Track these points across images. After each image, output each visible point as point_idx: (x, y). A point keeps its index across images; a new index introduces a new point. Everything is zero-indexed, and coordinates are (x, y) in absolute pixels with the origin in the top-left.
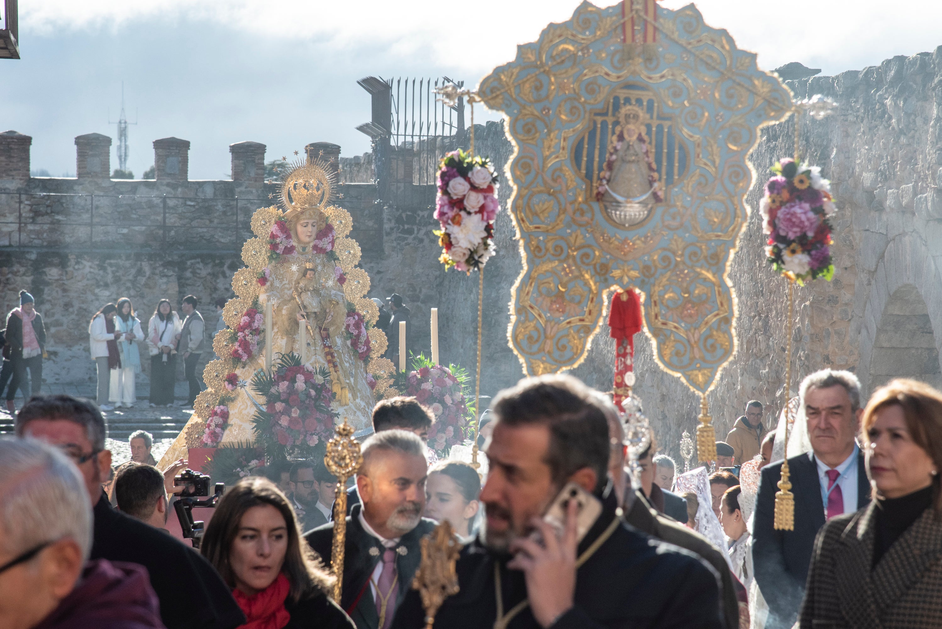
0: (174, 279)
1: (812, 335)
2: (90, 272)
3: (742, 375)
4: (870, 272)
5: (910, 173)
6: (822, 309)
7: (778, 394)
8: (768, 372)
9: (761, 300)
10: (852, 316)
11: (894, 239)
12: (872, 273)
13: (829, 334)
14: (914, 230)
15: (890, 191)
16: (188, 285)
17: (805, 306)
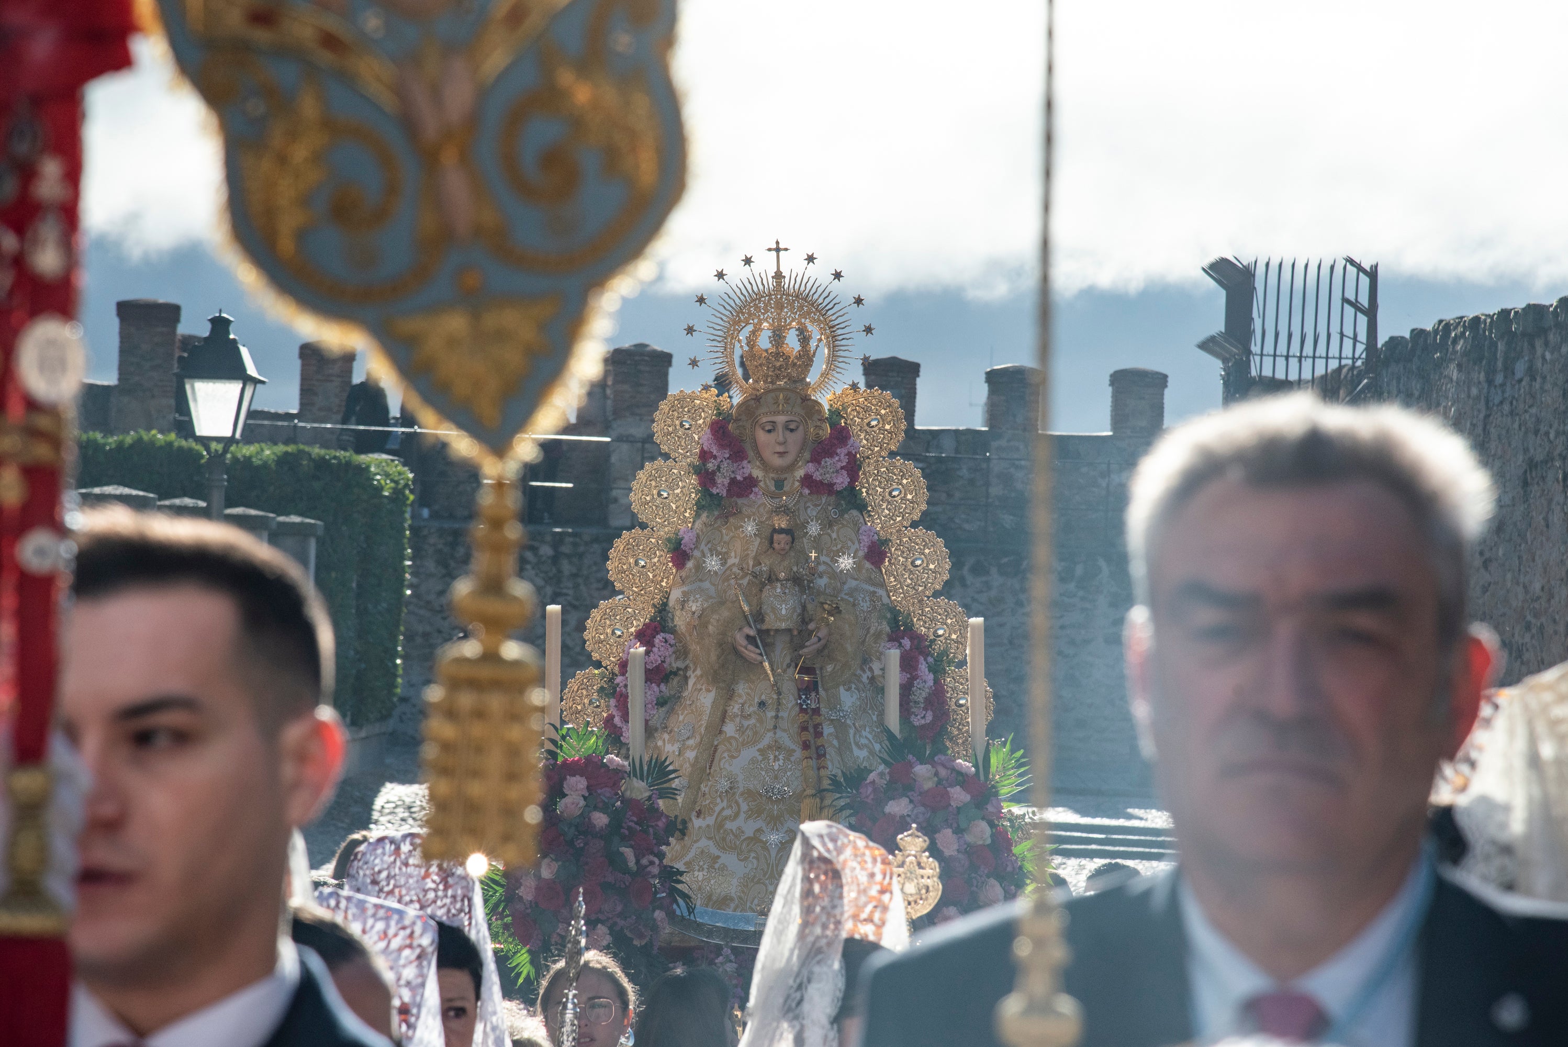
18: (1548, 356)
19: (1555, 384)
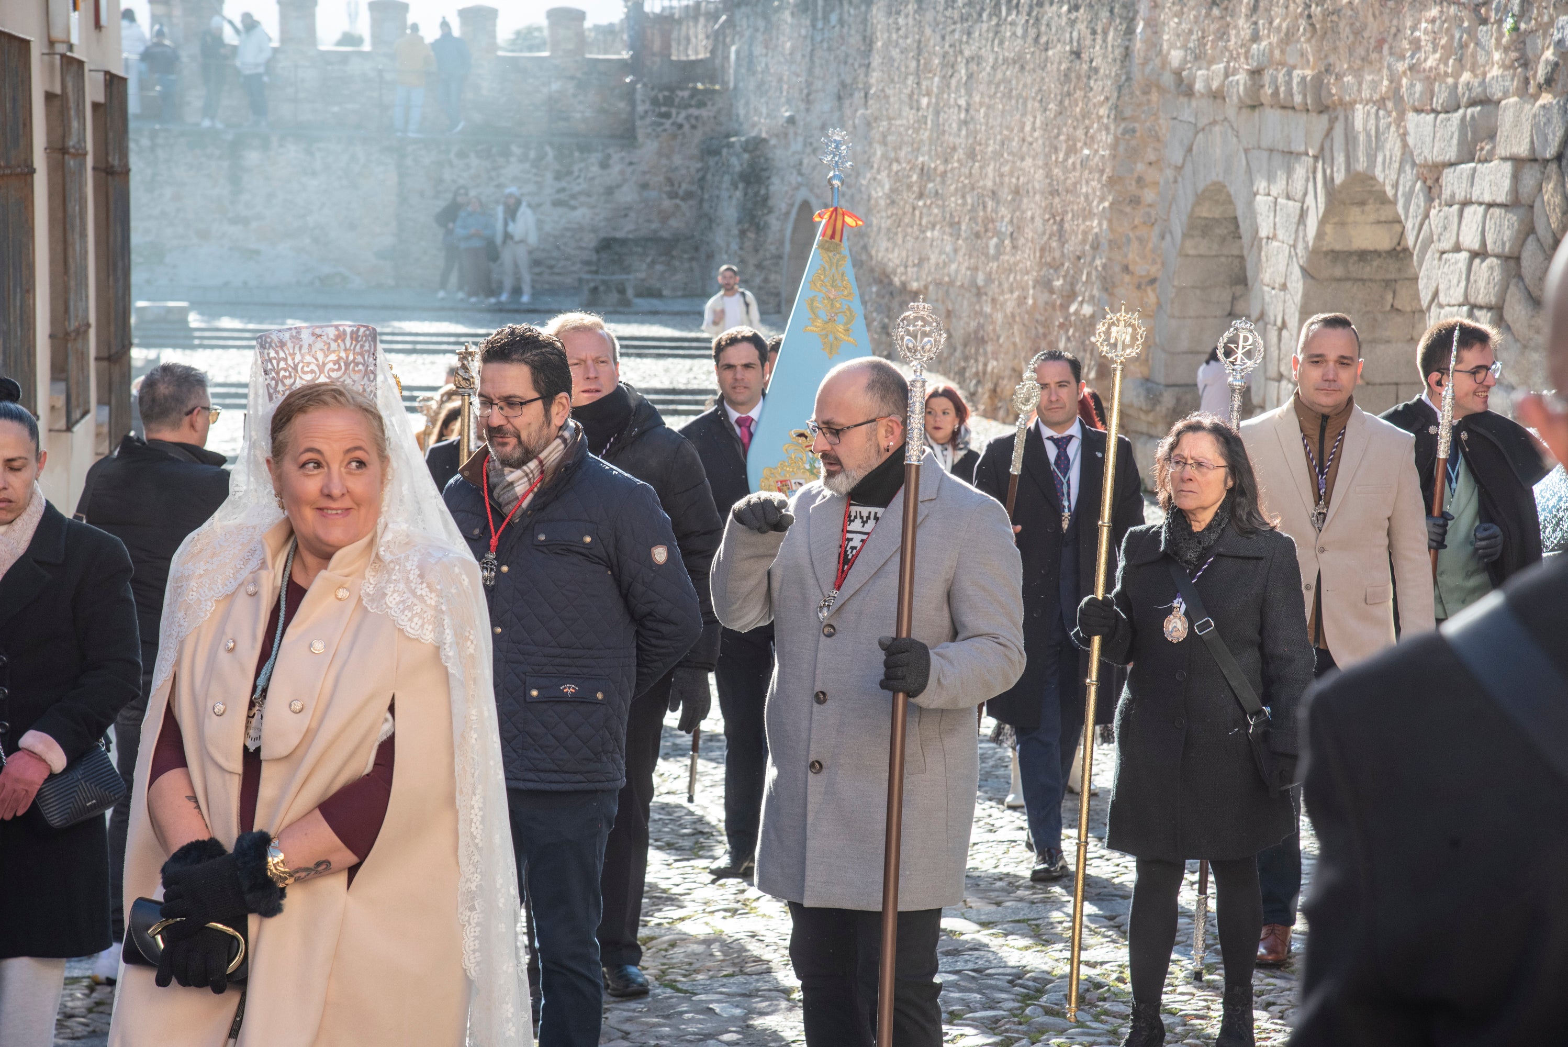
0: (392, 167)
1: (1110, 241)
2: (296, 158)
3: (1034, 287)
4: (1176, 167)
5: (1222, 52)
6: (1121, 211)
7: (1072, 309)
8: (1062, 285)
9: (1057, 200)
10: (1156, 219)
11: (1203, 129)
12: (1179, 169)
13: (1129, 241)
14: (1225, 119)
15: (1199, 73)
17: (1104, 207)
18: (852, 11)
19: (857, 31)
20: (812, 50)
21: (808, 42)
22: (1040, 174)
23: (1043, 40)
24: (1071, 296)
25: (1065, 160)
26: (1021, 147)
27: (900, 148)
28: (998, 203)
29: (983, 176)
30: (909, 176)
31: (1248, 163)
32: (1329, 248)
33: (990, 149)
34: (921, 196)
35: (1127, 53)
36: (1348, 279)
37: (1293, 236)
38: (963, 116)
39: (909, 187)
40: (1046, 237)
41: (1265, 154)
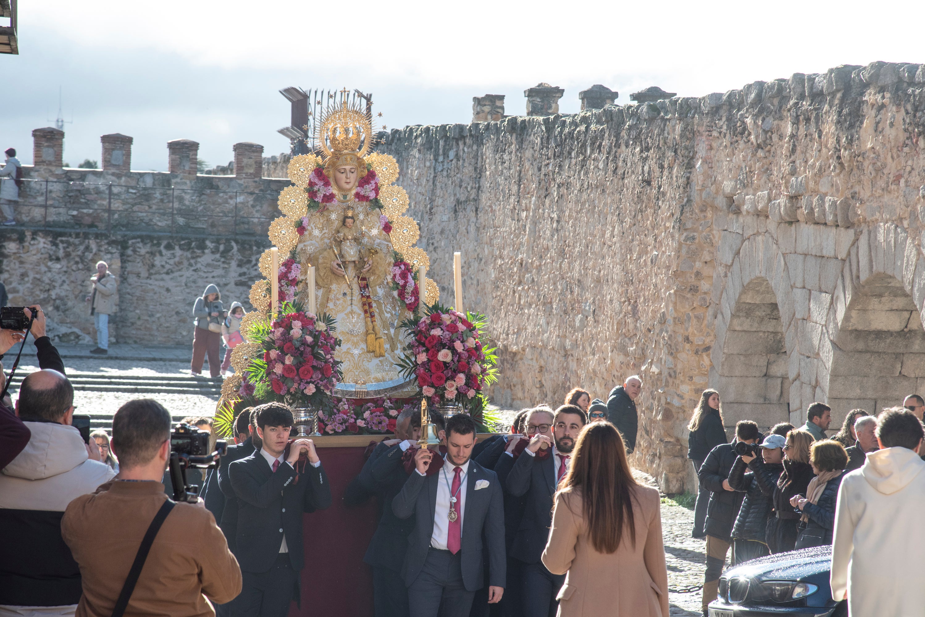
0: (117, 255)
1: (675, 318)
2: (44, 248)
3: (612, 351)
4: (726, 265)
5: (765, 182)
6: (684, 297)
7: (643, 368)
8: (635, 350)
9: (631, 288)
10: (710, 303)
11: (749, 239)
13: (689, 318)
14: (767, 231)
15: (747, 197)
16: (129, 261)
17: (670, 294)
18: (466, 150)
19: (470, 164)
20: (435, 177)
21: (432, 171)
22: (617, 269)
23: (620, 172)
24: (643, 358)
25: (639, 257)
26: (602, 249)
27: (504, 249)
28: (583, 289)
29: (571, 269)
30: (510, 269)
31: (786, 264)
32: (854, 328)
33: (577, 249)
34: (520, 283)
35: (688, 182)
36: (867, 352)
37: (825, 319)
38: (555, 225)
39: (511, 276)
40: (621, 316)
41: (801, 257)
